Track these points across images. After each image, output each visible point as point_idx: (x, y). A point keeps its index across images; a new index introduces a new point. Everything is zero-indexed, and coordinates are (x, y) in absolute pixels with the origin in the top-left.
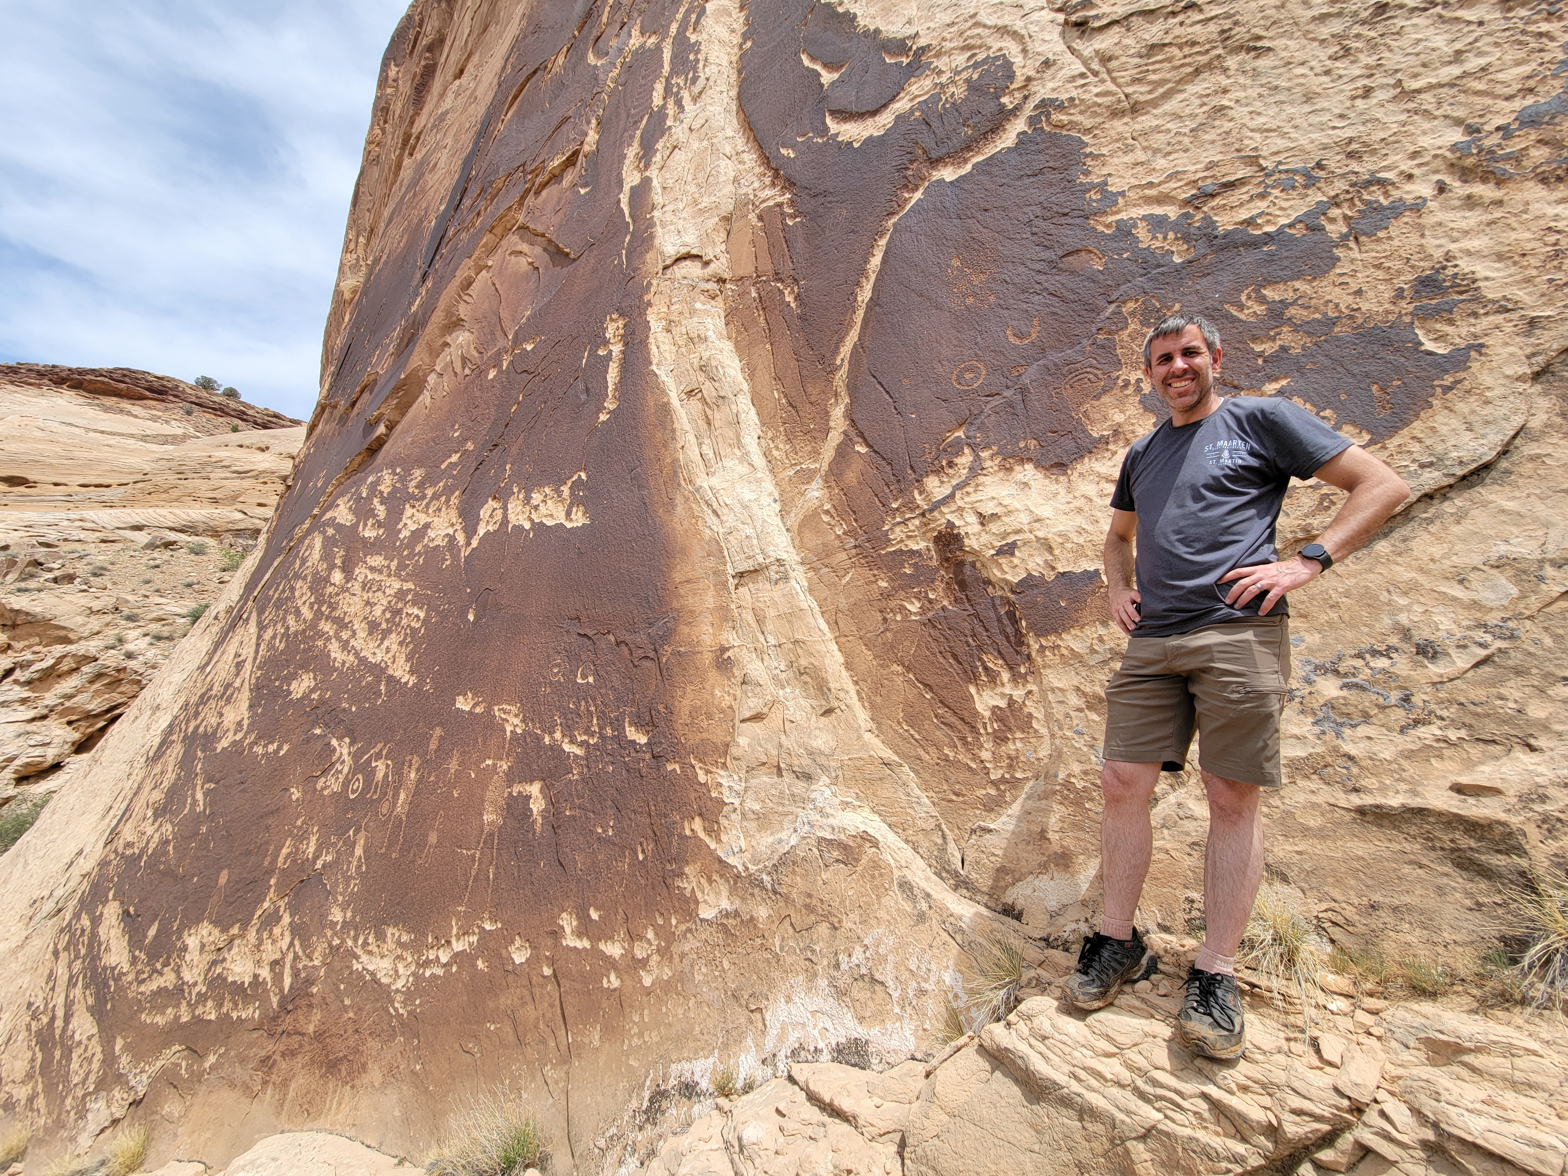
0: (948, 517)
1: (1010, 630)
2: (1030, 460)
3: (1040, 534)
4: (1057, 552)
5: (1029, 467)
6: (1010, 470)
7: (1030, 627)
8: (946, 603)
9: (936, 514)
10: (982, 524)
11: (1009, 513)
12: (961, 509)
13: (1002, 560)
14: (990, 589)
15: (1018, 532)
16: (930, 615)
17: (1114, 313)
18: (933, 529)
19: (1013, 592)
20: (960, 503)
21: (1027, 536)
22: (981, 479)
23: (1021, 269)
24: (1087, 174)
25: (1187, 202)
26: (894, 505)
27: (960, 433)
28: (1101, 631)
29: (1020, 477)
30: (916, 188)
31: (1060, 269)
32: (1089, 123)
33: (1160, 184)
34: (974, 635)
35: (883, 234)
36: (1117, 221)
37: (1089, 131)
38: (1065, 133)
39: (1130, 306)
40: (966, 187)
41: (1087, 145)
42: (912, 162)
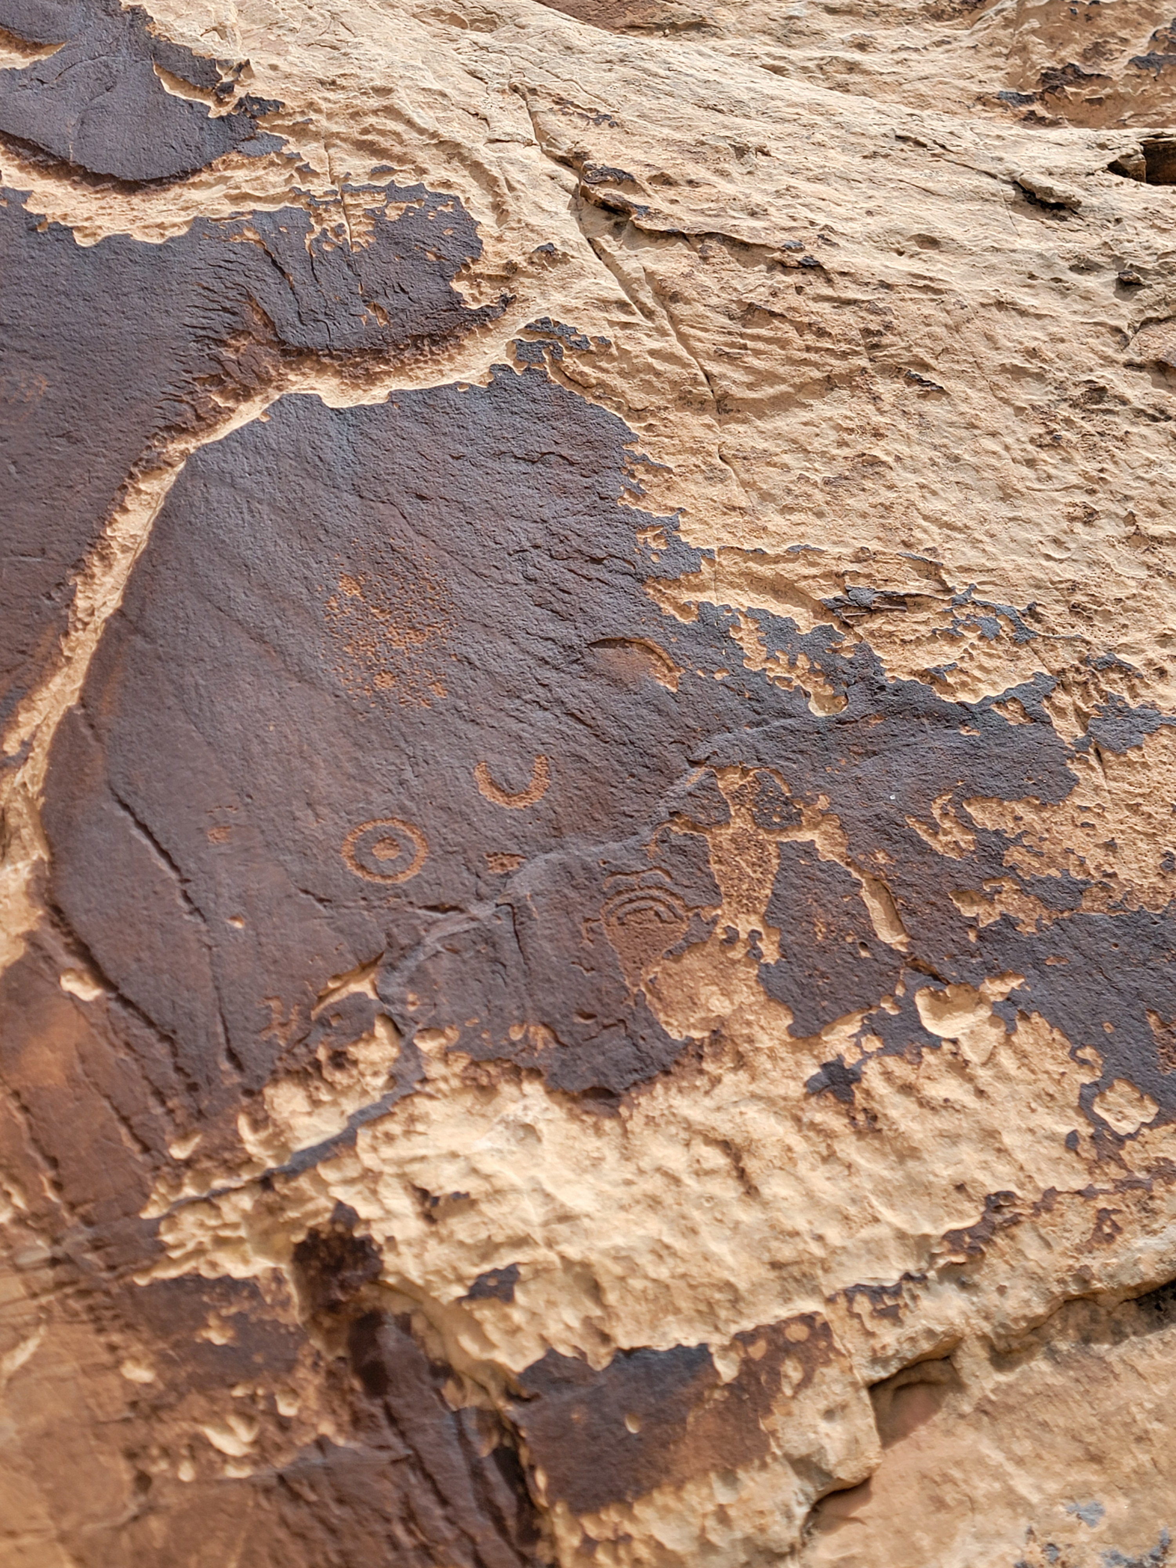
0: (340, 1193)
1: (505, 1498)
2: (535, 1073)
3: (573, 1252)
4: (612, 1298)
5: (533, 1089)
6: (487, 1091)
7: (558, 1488)
8: (326, 1428)
9: (303, 1183)
10: (429, 1218)
11: (497, 1194)
12: (370, 1177)
13: (485, 1313)
14: (449, 1390)
15: (521, 1242)
16: (282, 1462)
17: (702, 787)
18: (294, 1225)
19: (512, 1396)
20: (369, 1160)
21: (542, 1254)
22: (422, 1105)
23: (504, 645)
24: (638, 495)
25: (825, 609)
26: (179, 1152)
27: (363, 987)
28: (723, 1495)
29: (513, 1110)
30: (245, 394)
31: (588, 669)
32: (638, 399)
33: (777, 559)
34: (410, 1517)
35: (152, 468)
36: (700, 605)
37: (638, 414)
38: (590, 400)
39: (733, 780)
40: (374, 433)
41: (635, 439)
42: (236, 333)
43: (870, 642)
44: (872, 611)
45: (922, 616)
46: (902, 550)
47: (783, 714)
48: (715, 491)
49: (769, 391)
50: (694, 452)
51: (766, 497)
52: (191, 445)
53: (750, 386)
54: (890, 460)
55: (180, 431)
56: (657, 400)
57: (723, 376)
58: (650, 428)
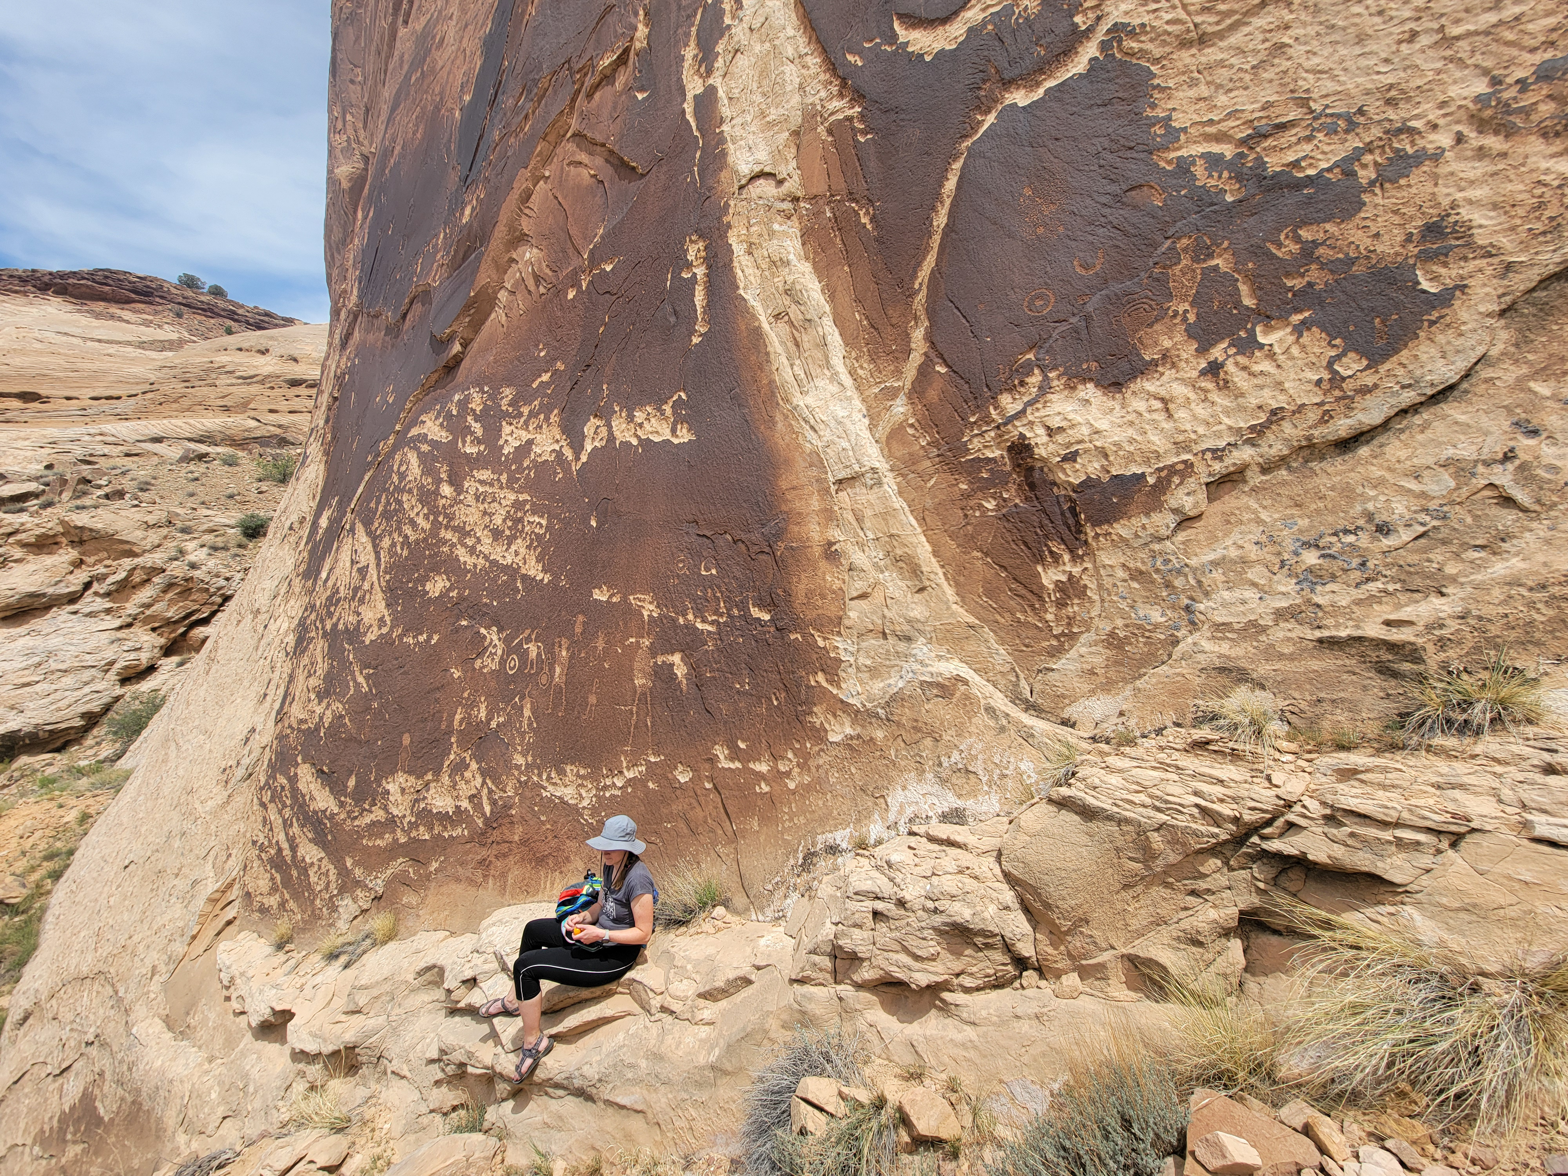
0: (1021, 429)
1: (1071, 521)
2: (1091, 380)
3: (1098, 444)
4: (1111, 458)
5: (1090, 386)
6: (1073, 388)
7: (1087, 519)
8: (1017, 501)
9: (1009, 427)
10: (1050, 436)
11: (1073, 426)
12: (1031, 423)
13: (1067, 466)
14: (1055, 490)
15: (1080, 442)
16: (1004, 511)
17: (1169, 249)
18: (1007, 440)
19: (1074, 491)
20: (1030, 418)
21: (1088, 445)
22: (1050, 396)
23: (1088, 201)
24: (1153, 106)
25: (1243, 142)
26: (972, 420)
27: (1031, 356)
28: (1145, 520)
29: (1082, 394)
30: (988, 111)
31: (1123, 204)
32: (1157, 52)
33: (1219, 122)
34: (1041, 527)
35: (956, 158)
36: (1178, 158)
37: (1157, 61)
38: (1135, 61)
39: (1185, 241)
40: (1038, 113)
41: (1154, 76)
42: (984, 81)
43: (1263, 154)
44: (1266, 136)
45: (1294, 131)
46: (1289, 95)
47: (1212, 204)
48: (1192, 93)
49: (1228, 22)
50: (1184, 73)
51: (1219, 86)
52: (968, 143)
53: (1218, 23)
54: (1291, 42)
55: (966, 136)
56: (1168, 49)
57: (1203, 22)
58: (1163, 67)
